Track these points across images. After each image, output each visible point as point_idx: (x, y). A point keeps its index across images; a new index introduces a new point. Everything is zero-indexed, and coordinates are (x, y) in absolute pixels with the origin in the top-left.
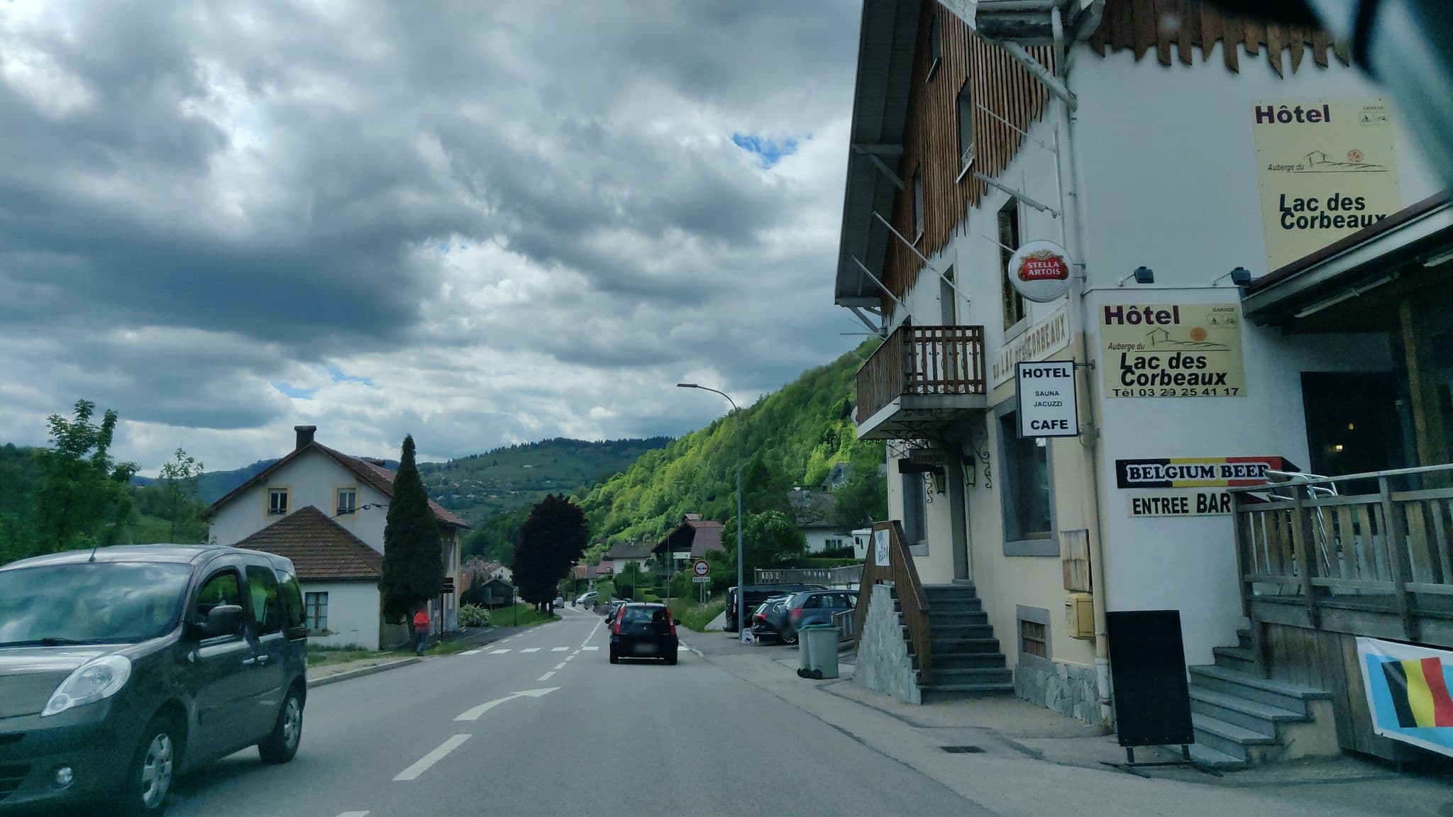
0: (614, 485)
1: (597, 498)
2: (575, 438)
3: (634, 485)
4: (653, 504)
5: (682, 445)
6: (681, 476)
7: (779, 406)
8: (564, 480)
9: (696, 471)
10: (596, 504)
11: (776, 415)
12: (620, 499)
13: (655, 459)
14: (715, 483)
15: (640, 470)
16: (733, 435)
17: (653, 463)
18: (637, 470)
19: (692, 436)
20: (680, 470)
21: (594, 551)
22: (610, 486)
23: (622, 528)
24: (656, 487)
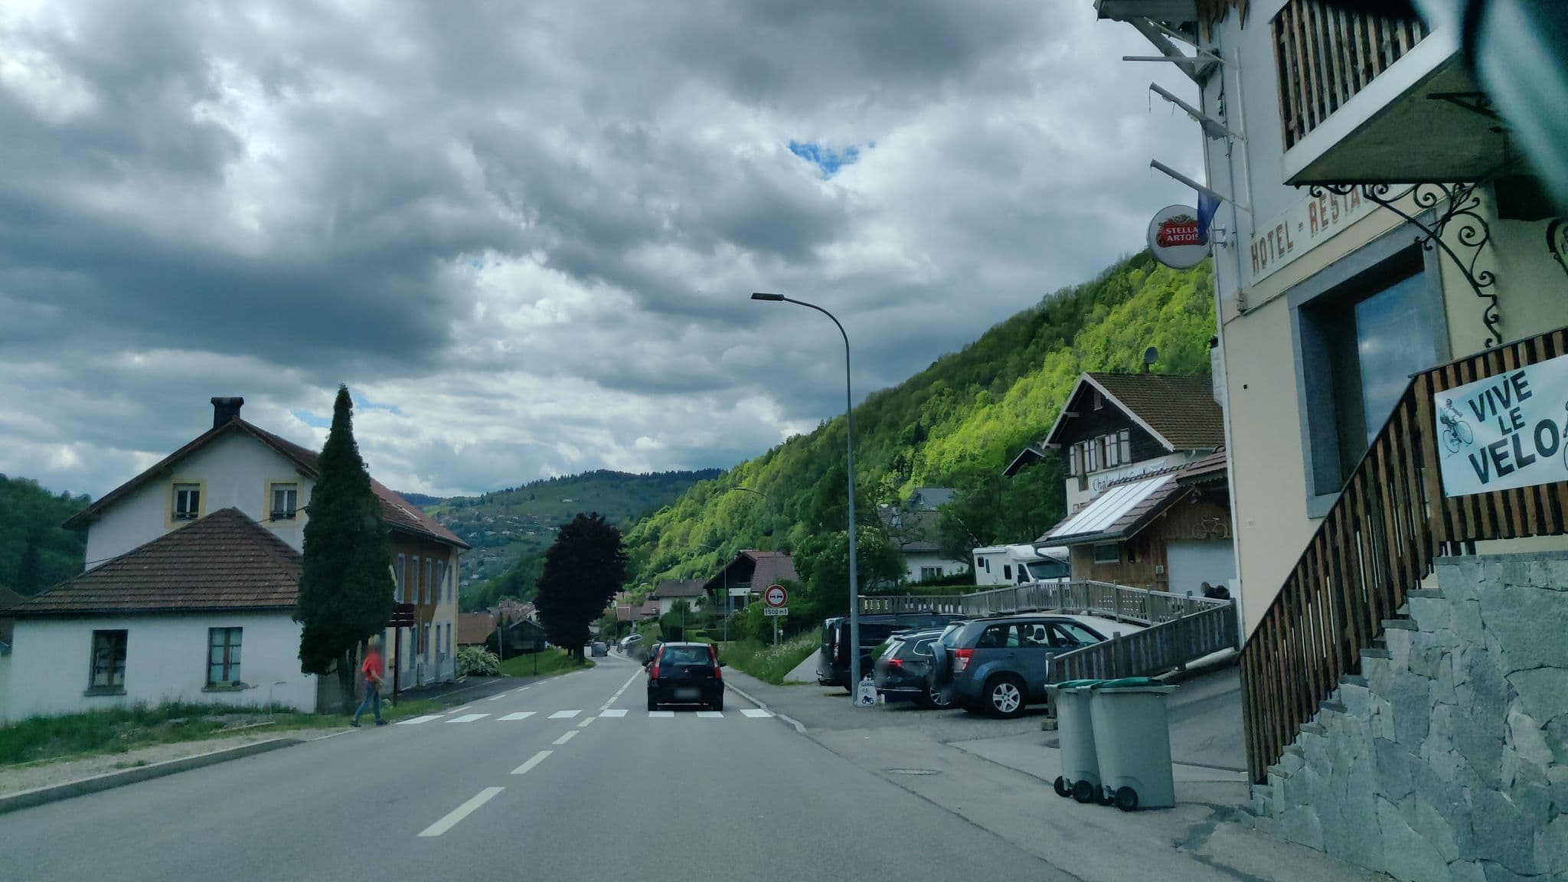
0: (661, 519)
1: (642, 534)
2: (619, 471)
3: (683, 519)
4: (704, 540)
5: (736, 475)
6: (734, 509)
7: (843, 432)
9: (751, 503)
10: (641, 540)
11: (839, 440)
12: (667, 534)
13: (706, 491)
14: (772, 516)
15: (689, 502)
16: (793, 463)
17: (704, 494)
18: (687, 503)
19: (746, 466)
20: (733, 503)
21: (639, 591)
22: (657, 520)
23: (670, 565)
24: (707, 521)
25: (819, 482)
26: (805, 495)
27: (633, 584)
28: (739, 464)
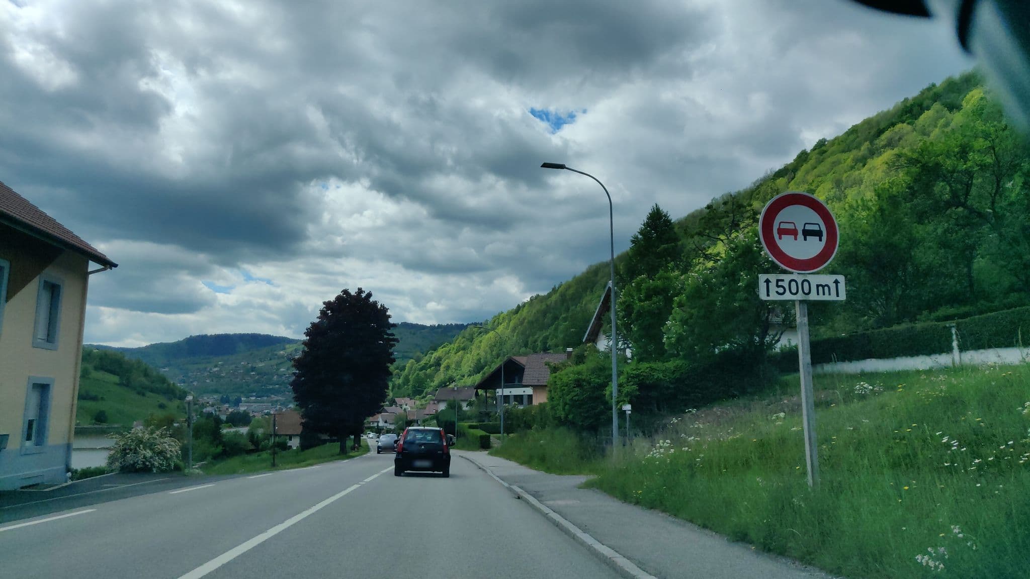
0: (442, 352)
1: (430, 361)
2: (415, 323)
3: (458, 351)
4: (472, 366)
5: (495, 322)
6: (493, 344)
7: (571, 291)
8: (407, 352)
9: (505, 341)
10: (428, 365)
11: (568, 297)
12: (447, 360)
13: (474, 333)
14: (520, 349)
15: (462, 340)
16: (535, 313)
17: (472, 335)
18: (460, 340)
19: (502, 315)
20: (493, 340)
21: (426, 401)
22: (440, 352)
23: (448, 383)
24: (475, 352)
25: (554, 326)
26: (544, 335)
27: (422, 395)
28: (497, 314)
